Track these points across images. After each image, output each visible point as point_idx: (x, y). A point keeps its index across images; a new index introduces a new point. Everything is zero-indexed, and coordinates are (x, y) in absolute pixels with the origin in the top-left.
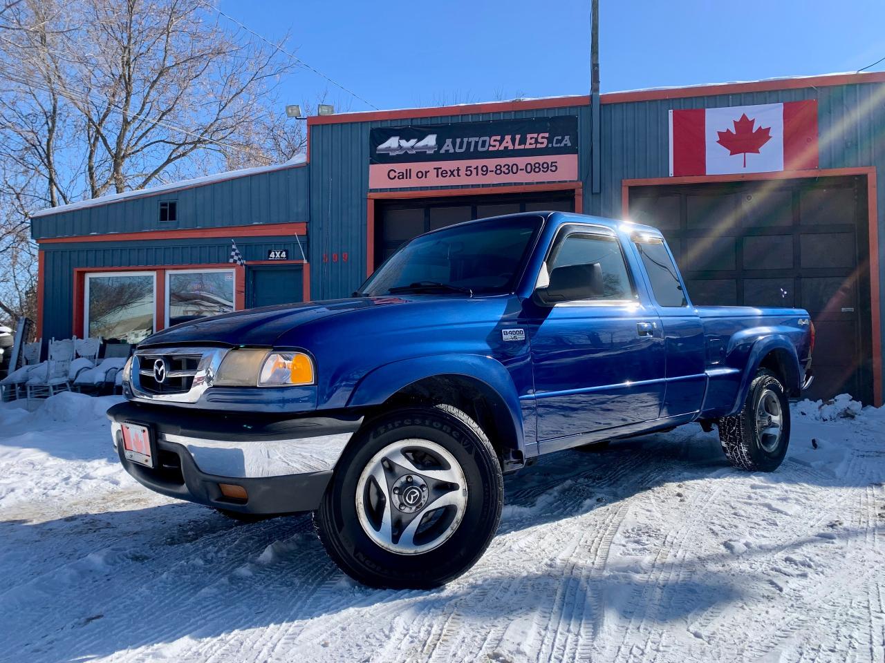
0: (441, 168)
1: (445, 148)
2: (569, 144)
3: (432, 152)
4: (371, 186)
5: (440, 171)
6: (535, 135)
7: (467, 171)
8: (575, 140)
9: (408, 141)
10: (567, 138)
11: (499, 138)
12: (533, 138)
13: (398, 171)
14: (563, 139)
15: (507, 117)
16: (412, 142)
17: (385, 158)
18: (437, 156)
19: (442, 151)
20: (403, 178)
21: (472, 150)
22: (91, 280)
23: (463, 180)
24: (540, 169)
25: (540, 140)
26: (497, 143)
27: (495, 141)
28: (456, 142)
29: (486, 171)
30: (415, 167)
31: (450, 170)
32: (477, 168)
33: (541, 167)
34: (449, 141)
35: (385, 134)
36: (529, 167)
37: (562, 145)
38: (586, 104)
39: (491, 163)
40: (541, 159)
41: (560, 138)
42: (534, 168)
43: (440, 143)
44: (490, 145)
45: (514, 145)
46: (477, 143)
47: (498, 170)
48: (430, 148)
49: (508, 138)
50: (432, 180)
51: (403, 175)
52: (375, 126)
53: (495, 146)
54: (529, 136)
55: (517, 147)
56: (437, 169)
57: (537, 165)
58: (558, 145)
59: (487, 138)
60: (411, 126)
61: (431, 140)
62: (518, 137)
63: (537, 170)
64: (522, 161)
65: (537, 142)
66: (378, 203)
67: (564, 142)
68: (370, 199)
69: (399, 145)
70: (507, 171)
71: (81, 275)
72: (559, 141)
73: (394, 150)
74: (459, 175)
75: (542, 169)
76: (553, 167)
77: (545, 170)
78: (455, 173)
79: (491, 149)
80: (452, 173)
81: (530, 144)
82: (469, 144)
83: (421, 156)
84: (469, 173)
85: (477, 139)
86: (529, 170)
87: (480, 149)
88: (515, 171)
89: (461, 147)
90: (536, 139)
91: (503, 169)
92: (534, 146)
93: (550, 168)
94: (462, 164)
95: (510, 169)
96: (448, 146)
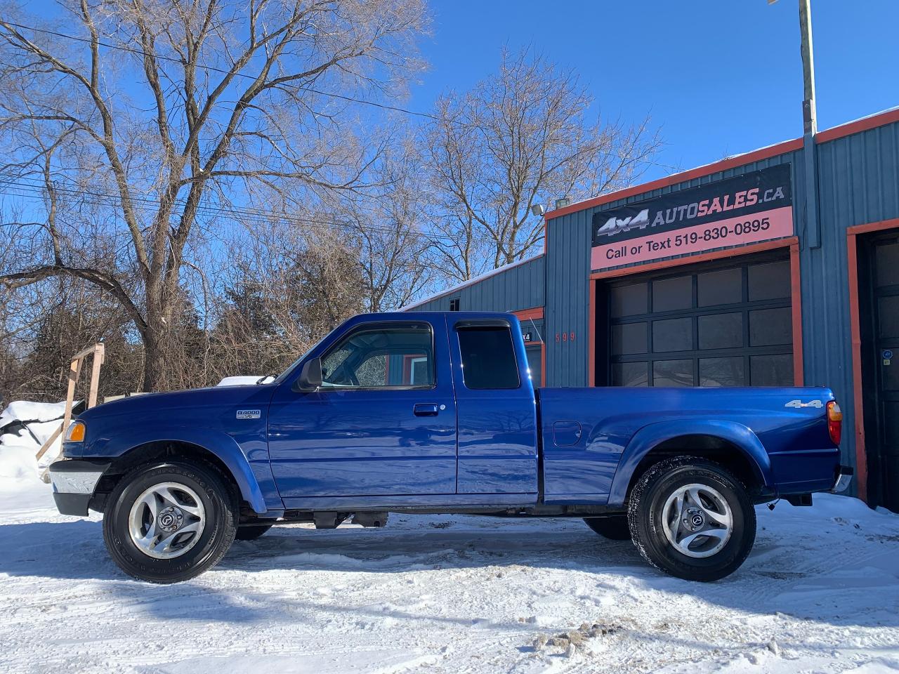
0: (652, 242)
1: (656, 221)
2: (782, 196)
3: (644, 227)
4: (593, 267)
5: (652, 244)
6: (744, 193)
7: (676, 241)
8: (788, 191)
9: (623, 220)
10: (779, 189)
11: (707, 202)
12: (742, 196)
13: (615, 250)
14: (774, 191)
15: (716, 179)
16: (628, 220)
17: (604, 240)
18: (650, 230)
19: (654, 225)
20: (619, 256)
21: (681, 219)
22: (415, 363)
23: (674, 251)
24: (750, 228)
25: (749, 197)
26: (706, 208)
27: (703, 206)
28: (666, 214)
29: (695, 238)
30: (630, 244)
31: (661, 243)
32: (686, 237)
33: (751, 226)
34: (659, 214)
35: (605, 217)
36: (739, 227)
37: (774, 198)
38: (795, 150)
39: (700, 229)
40: (750, 218)
41: (771, 191)
42: (745, 228)
43: (652, 216)
44: (699, 211)
45: (722, 207)
46: (685, 211)
47: (707, 236)
48: (644, 223)
49: (716, 200)
50: (646, 255)
51: (619, 253)
52: (596, 211)
53: (703, 211)
54: (737, 195)
55: (726, 208)
56: (649, 243)
57: (747, 225)
58: (770, 199)
59: (695, 205)
60: (625, 205)
61: (643, 215)
62: (726, 198)
63: (747, 230)
64: (730, 223)
66: (599, 282)
67: (776, 195)
68: (592, 279)
69: (616, 225)
70: (716, 236)
71: (409, 360)
72: (770, 195)
73: (612, 231)
74: (669, 247)
75: (752, 228)
76: (766, 224)
77: (756, 229)
78: (666, 244)
79: (700, 214)
80: (663, 244)
81: (740, 203)
82: (678, 213)
83: (635, 233)
84: (678, 243)
85: (685, 207)
86: (739, 231)
87: (689, 217)
88: (724, 234)
89: (670, 218)
90: (746, 196)
91: (712, 234)
92: (743, 205)
93: (761, 226)
94: (672, 235)
95: (719, 232)
96: (659, 219)
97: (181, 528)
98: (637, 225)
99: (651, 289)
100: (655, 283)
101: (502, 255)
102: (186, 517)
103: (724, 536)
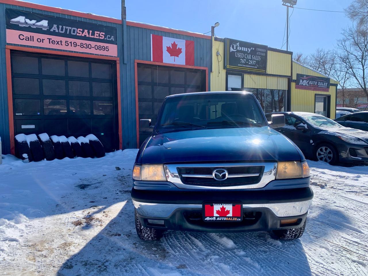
0: (51, 39)
2: (113, 40)
3: (46, 29)
4: (7, 42)
5: (51, 40)
6: (99, 33)
7: (66, 43)
8: (116, 38)
9: (31, 20)
10: (112, 37)
11: (81, 30)
12: (98, 33)
13: (25, 36)
16: (33, 22)
17: (16, 27)
18: (48, 32)
19: (52, 30)
20: (29, 40)
21: (68, 33)
23: (63, 47)
24: (101, 49)
25: (101, 35)
26: (81, 33)
27: (79, 31)
28: (59, 27)
29: (75, 45)
30: (36, 36)
31: (57, 41)
32: (71, 43)
33: (102, 48)
34: (55, 26)
36: (96, 46)
37: (111, 40)
39: (79, 42)
40: (102, 44)
41: (110, 36)
42: (99, 48)
43: (50, 25)
44: (77, 33)
45: (89, 35)
46: (70, 30)
47: (82, 46)
48: (45, 27)
49: (86, 31)
50: (46, 44)
52: (8, 7)
53: (80, 33)
54: (96, 32)
55: (90, 36)
56: (50, 39)
59: (75, 29)
60: (31, 13)
61: (44, 23)
62: (91, 31)
64: (93, 44)
65: (99, 36)
66: (13, 51)
67: (111, 39)
68: (7, 49)
69: (25, 21)
70: (86, 47)
72: (109, 38)
73: (22, 23)
74: (61, 45)
75: (102, 49)
77: (104, 50)
78: (60, 43)
79: (78, 34)
80: (58, 43)
81: (97, 36)
82: (66, 30)
83: (39, 30)
85: (70, 28)
86: (96, 48)
87: (72, 33)
88: (90, 47)
89: (62, 30)
90: (99, 34)
91: (84, 46)
92: (98, 38)
93: (106, 49)
94: (64, 39)
95: (88, 46)
96: (55, 28)
98: (41, 27)
99: (40, 62)
100: (43, 59)
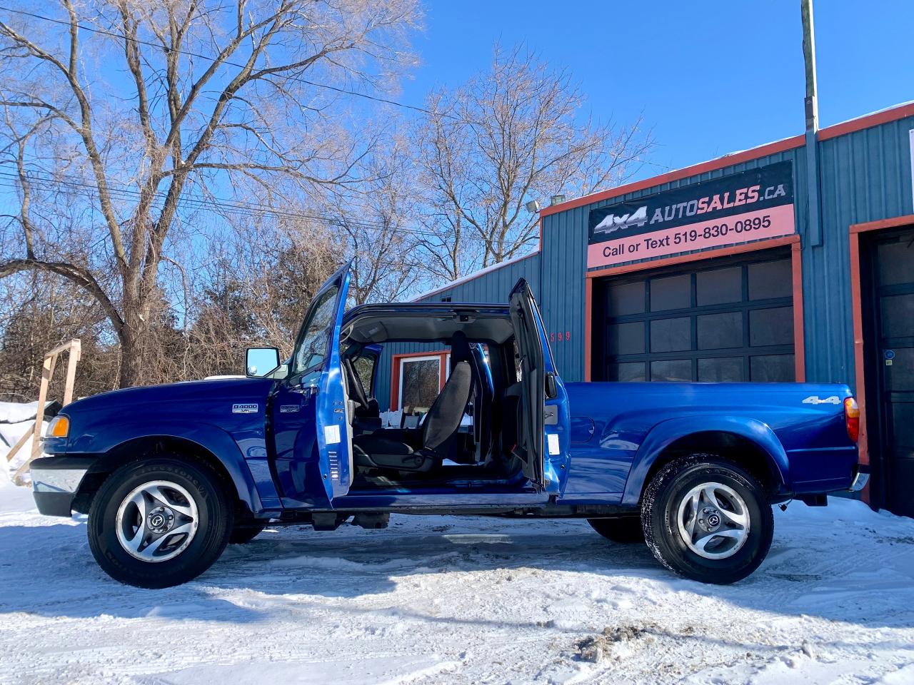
0: (650, 239)
1: (655, 218)
2: (783, 194)
3: (642, 224)
4: (589, 266)
5: (650, 242)
6: (745, 190)
7: (676, 238)
8: (789, 189)
9: (621, 217)
10: (780, 187)
11: (706, 199)
12: (743, 193)
13: (612, 248)
14: (776, 189)
15: (716, 176)
16: (625, 217)
17: (602, 237)
18: (648, 228)
19: (652, 222)
20: (617, 254)
21: (680, 216)
22: (405, 364)
23: (673, 249)
24: (751, 226)
25: (750, 194)
26: (706, 205)
27: (703, 203)
28: (665, 211)
29: (694, 235)
30: (628, 241)
31: (660, 240)
32: (686, 234)
33: (752, 224)
34: (658, 211)
35: (602, 213)
36: (739, 225)
37: (775, 196)
38: (797, 147)
39: (699, 227)
40: (751, 215)
41: (772, 188)
42: (746, 226)
43: (650, 214)
44: (698, 209)
45: (722, 204)
46: (685, 208)
47: (707, 233)
48: (642, 220)
49: (716, 198)
50: (644, 252)
51: (616, 251)
52: (593, 208)
53: (703, 209)
54: (738, 192)
55: (726, 206)
56: (648, 240)
57: (748, 223)
58: (771, 197)
59: (695, 202)
60: (622, 203)
61: (641, 213)
62: (727, 195)
63: (748, 227)
64: (730, 221)
65: (747, 197)
66: (595, 280)
67: (777, 192)
68: (588, 278)
69: (614, 222)
70: (716, 234)
71: (398, 359)
72: (771, 193)
73: (609, 228)
74: (668, 244)
75: (753, 226)
76: (767, 222)
77: (757, 227)
78: (665, 242)
79: (699, 212)
80: (661, 242)
81: (740, 200)
82: (677, 210)
83: (633, 230)
84: (677, 240)
85: (685, 204)
86: (739, 229)
87: (688, 214)
88: (724, 232)
89: (670, 215)
90: (746, 194)
91: (712, 232)
92: (743, 202)
93: (762, 224)
94: (670, 232)
95: (719, 230)
96: (658, 216)
97: (172, 529)
98: (636, 222)
99: (648, 288)
100: (653, 282)
101: (491, 255)
102: (177, 518)
103: (741, 536)
